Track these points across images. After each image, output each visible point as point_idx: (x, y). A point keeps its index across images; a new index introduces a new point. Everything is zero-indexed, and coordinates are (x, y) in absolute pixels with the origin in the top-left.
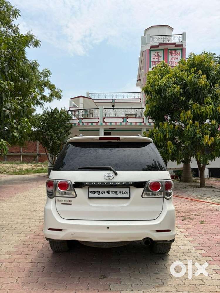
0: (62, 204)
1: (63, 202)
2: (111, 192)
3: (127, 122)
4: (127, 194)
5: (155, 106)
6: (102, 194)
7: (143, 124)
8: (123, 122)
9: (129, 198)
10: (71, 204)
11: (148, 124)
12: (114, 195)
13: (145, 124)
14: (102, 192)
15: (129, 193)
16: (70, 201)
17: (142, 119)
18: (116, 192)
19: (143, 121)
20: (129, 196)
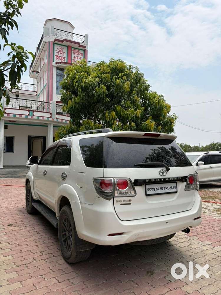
0: (121, 204)
1: (122, 203)
2: (163, 188)
3: (34, 115)
4: (175, 188)
5: (78, 103)
6: (157, 190)
7: (50, 119)
8: (29, 115)
9: (176, 192)
10: (130, 204)
11: (55, 120)
12: (166, 191)
13: (53, 119)
14: (157, 188)
15: (176, 188)
16: (130, 200)
17: (49, 114)
18: (167, 188)
19: (50, 116)
20: (176, 191)
